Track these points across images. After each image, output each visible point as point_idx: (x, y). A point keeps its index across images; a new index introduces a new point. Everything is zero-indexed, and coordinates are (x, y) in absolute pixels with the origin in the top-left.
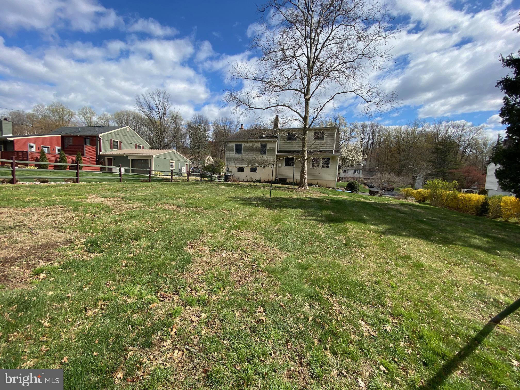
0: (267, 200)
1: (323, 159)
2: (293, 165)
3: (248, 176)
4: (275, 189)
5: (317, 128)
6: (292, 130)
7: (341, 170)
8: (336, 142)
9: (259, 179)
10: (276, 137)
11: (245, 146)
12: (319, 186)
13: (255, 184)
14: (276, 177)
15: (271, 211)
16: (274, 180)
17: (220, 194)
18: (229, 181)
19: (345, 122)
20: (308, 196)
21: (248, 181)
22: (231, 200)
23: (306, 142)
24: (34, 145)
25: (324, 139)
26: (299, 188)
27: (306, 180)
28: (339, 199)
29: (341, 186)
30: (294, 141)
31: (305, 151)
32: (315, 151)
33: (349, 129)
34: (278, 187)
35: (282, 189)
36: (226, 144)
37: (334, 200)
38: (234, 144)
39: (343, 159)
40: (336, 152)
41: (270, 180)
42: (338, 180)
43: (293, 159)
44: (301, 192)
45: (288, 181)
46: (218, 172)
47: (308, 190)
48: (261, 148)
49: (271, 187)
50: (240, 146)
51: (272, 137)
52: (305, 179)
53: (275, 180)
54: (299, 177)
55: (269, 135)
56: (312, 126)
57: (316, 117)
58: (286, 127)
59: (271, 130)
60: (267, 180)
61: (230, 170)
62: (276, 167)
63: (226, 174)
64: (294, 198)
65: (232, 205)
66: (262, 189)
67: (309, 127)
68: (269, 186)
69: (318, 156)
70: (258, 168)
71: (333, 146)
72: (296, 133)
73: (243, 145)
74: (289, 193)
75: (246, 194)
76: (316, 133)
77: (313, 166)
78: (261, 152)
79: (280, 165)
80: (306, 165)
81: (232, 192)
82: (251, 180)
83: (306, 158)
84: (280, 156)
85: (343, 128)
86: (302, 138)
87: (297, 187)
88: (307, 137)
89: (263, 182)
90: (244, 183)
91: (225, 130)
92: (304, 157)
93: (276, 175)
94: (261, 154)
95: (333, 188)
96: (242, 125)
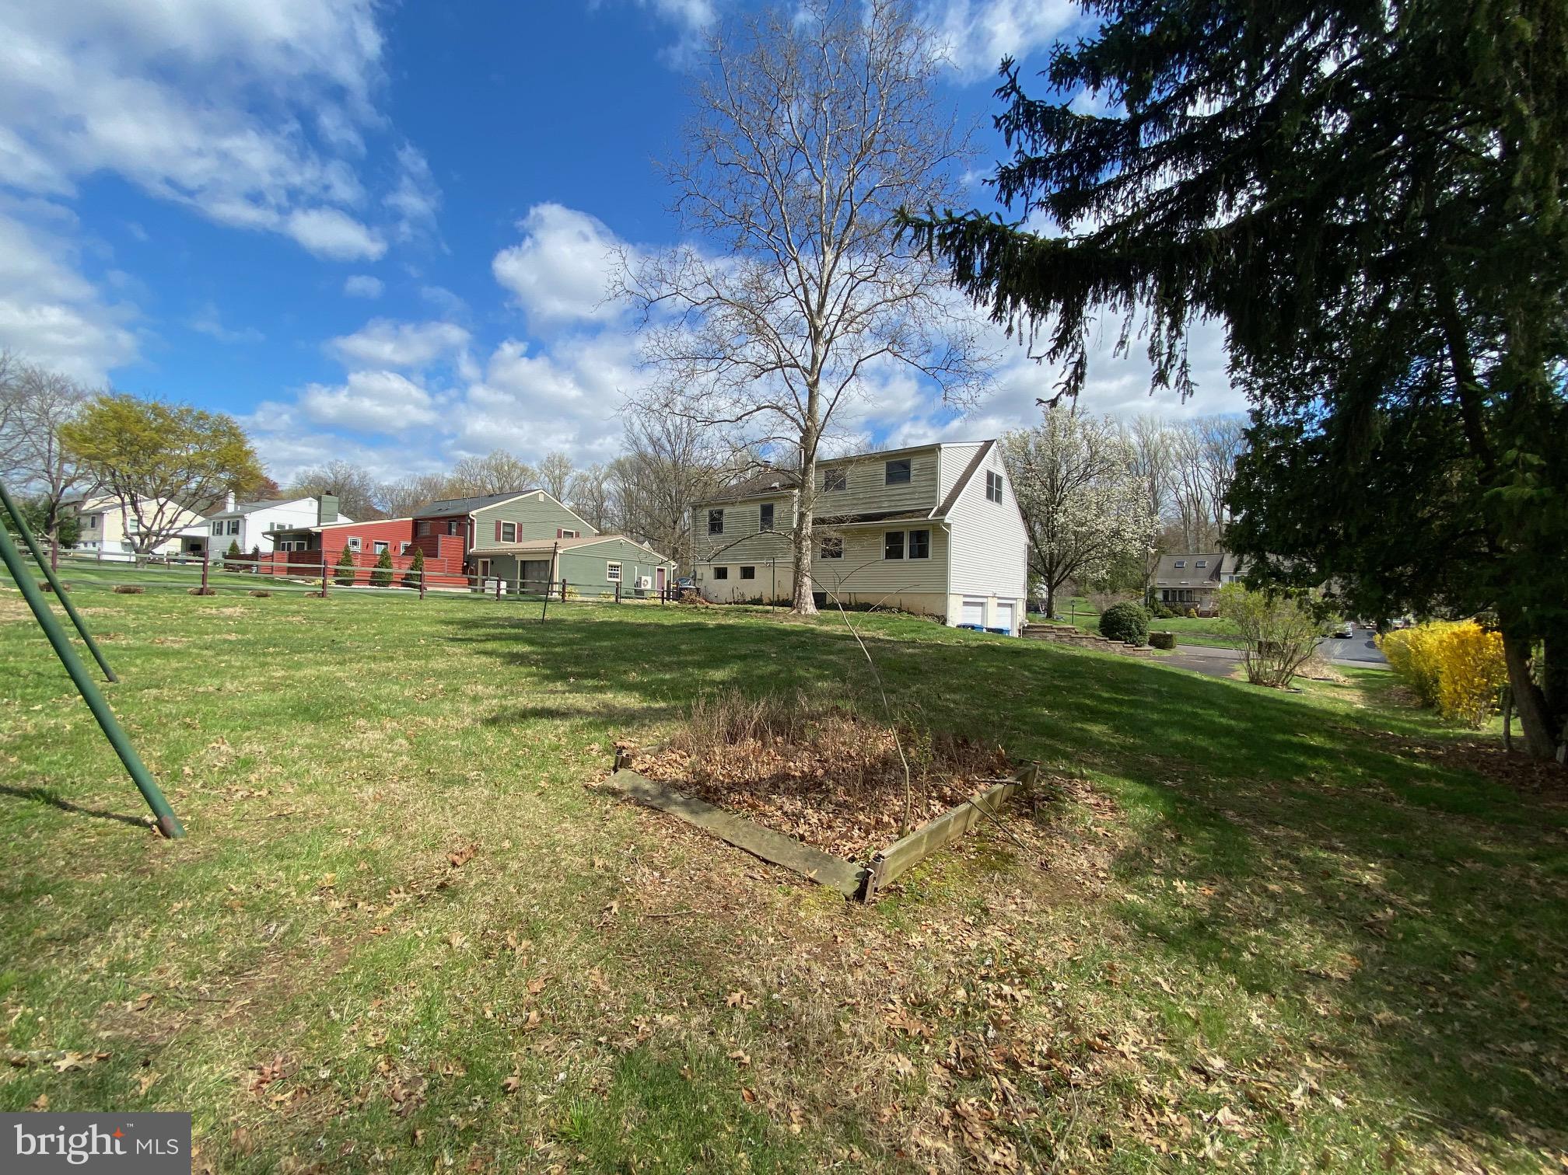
1: (912, 532)
2: (839, 555)
3: (736, 590)
9: (757, 596)
11: (730, 515)
12: (900, 611)
24: (359, 540)
25: (912, 478)
38: (706, 512)
40: (938, 512)
48: (762, 514)
50: (720, 514)
60: (775, 599)
61: (699, 576)
69: (898, 526)
70: (755, 567)
71: (935, 497)
73: (727, 511)
76: (890, 466)
82: (741, 599)
95: (941, 618)
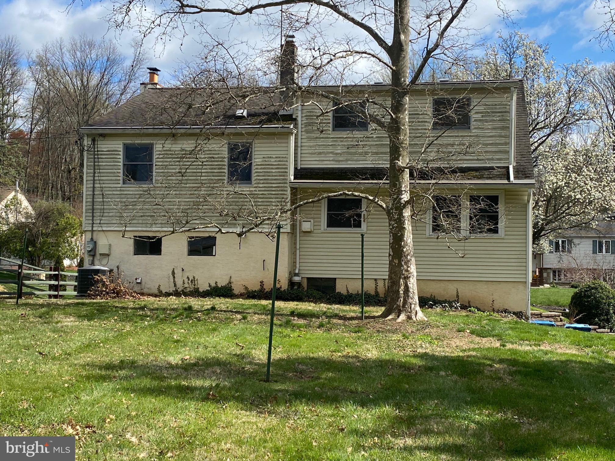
0: (254, 374)
1: (473, 199)
2: (359, 225)
3: (178, 272)
4: (288, 324)
5: (443, 83)
6: (351, 90)
7: (544, 243)
8: (518, 137)
9: (222, 283)
10: (290, 118)
11: (166, 154)
12: (464, 307)
13: (208, 303)
14: (292, 274)
15: (273, 421)
16: (284, 284)
17: (57, 351)
18: (100, 294)
19: (544, 60)
20: (425, 348)
21: (177, 294)
22: (104, 378)
23: (405, 137)
25: (473, 124)
26: (385, 315)
27: (413, 283)
28: (546, 358)
29: (549, 306)
30: (358, 134)
31: (401, 170)
32: (440, 170)
33: (565, 89)
34: (301, 316)
35: (316, 322)
36: (87, 142)
37: (525, 365)
38: (118, 146)
39: (548, 201)
40: (519, 173)
41: (269, 286)
42: (538, 281)
43: (357, 203)
44: (394, 332)
45: (340, 288)
46: (49, 257)
47: (422, 322)
48: (231, 159)
49: (272, 313)
50: (148, 149)
51: (273, 117)
52: (407, 278)
53: (292, 284)
54: (383, 273)
55: (257, 109)
56: (425, 77)
57: (437, 46)
58: (326, 80)
59: (266, 91)
60: (257, 288)
61: (102, 249)
62: (293, 233)
63: (87, 266)
64: (365, 361)
65: (108, 401)
66: (237, 326)
67: (413, 82)
68: (264, 311)
69: (450, 188)
70: (218, 236)
71: (507, 152)
72: (363, 105)
73: (158, 147)
74: (349, 337)
75: (167, 350)
76: (439, 104)
77: (436, 228)
78: (231, 174)
79: (306, 226)
80: (408, 226)
81: (106, 340)
82: (190, 287)
83: (405, 197)
84: (304, 190)
85: (541, 83)
86: (387, 120)
87: (378, 311)
88: (405, 117)
89: (241, 296)
90: (164, 302)
91: (85, 87)
92: (400, 192)
93: (293, 263)
94: (231, 182)
95: (519, 315)
96: (154, 71)
